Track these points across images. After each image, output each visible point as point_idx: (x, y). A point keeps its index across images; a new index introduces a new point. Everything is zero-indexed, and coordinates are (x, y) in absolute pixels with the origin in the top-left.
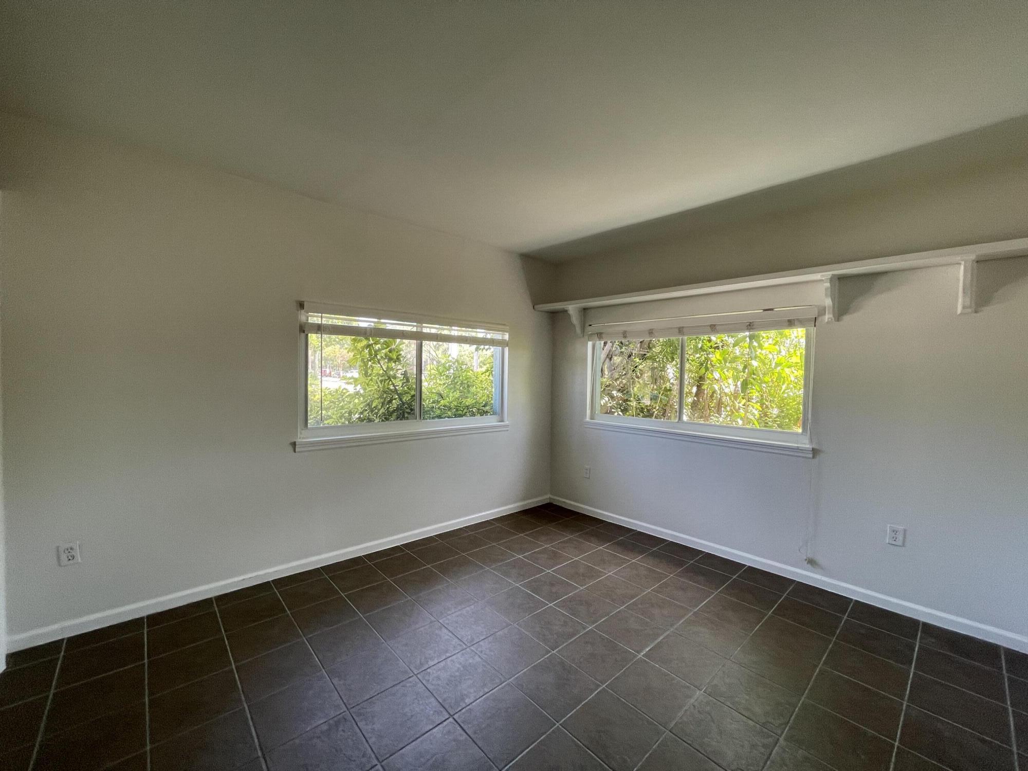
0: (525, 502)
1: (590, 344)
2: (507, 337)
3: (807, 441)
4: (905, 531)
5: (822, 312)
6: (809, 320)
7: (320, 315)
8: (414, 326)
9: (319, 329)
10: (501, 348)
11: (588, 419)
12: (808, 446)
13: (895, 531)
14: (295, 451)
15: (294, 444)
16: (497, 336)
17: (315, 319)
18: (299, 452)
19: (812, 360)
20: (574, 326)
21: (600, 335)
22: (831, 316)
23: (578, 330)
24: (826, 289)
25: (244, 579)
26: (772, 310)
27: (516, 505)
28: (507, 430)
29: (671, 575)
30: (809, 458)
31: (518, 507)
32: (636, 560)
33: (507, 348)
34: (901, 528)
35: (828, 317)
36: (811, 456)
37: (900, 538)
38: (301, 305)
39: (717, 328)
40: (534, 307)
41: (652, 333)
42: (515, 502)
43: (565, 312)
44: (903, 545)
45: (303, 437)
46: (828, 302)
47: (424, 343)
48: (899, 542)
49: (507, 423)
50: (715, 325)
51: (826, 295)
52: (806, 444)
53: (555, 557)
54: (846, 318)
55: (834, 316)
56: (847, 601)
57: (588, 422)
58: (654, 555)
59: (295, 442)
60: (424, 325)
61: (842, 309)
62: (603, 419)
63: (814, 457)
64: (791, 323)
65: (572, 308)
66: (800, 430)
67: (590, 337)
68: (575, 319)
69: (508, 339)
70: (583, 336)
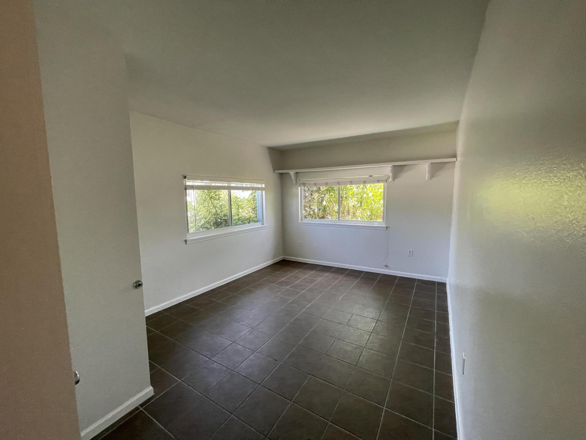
0: (274, 260)
1: (299, 188)
2: (263, 186)
3: (384, 224)
4: (413, 251)
5: (389, 178)
6: (385, 180)
7: (192, 181)
8: (226, 183)
9: (192, 187)
10: (261, 191)
11: (300, 221)
12: (385, 226)
13: (410, 252)
14: (186, 244)
15: (186, 241)
16: (259, 186)
17: (189, 183)
18: (188, 244)
19: (386, 195)
20: (292, 180)
21: (304, 184)
22: (391, 179)
23: (294, 182)
24: (390, 170)
25: (171, 302)
26: (372, 176)
27: (271, 261)
28: (266, 229)
29: (341, 277)
30: (385, 230)
31: (271, 262)
32: (327, 274)
33: (264, 191)
34: (411, 250)
35: (390, 180)
36: (386, 229)
37: (411, 253)
38: (185, 177)
39: (353, 182)
40: (274, 171)
41: (327, 184)
42: (272, 260)
43: (288, 174)
44: (412, 256)
45: (189, 238)
46: (391, 174)
47: (232, 191)
48: (411, 255)
49: (265, 225)
50: (352, 181)
51: (390, 172)
52: (384, 226)
53: (296, 278)
54: (396, 180)
55: (392, 179)
56: (396, 277)
57: (300, 223)
58: (333, 272)
59: (186, 240)
60: (231, 183)
61: (395, 176)
62: (305, 221)
63: (386, 230)
64: (379, 181)
65: (292, 173)
66: (382, 221)
67: (300, 185)
68: (293, 178)
69: (264, 187)
70: (296, 184)
